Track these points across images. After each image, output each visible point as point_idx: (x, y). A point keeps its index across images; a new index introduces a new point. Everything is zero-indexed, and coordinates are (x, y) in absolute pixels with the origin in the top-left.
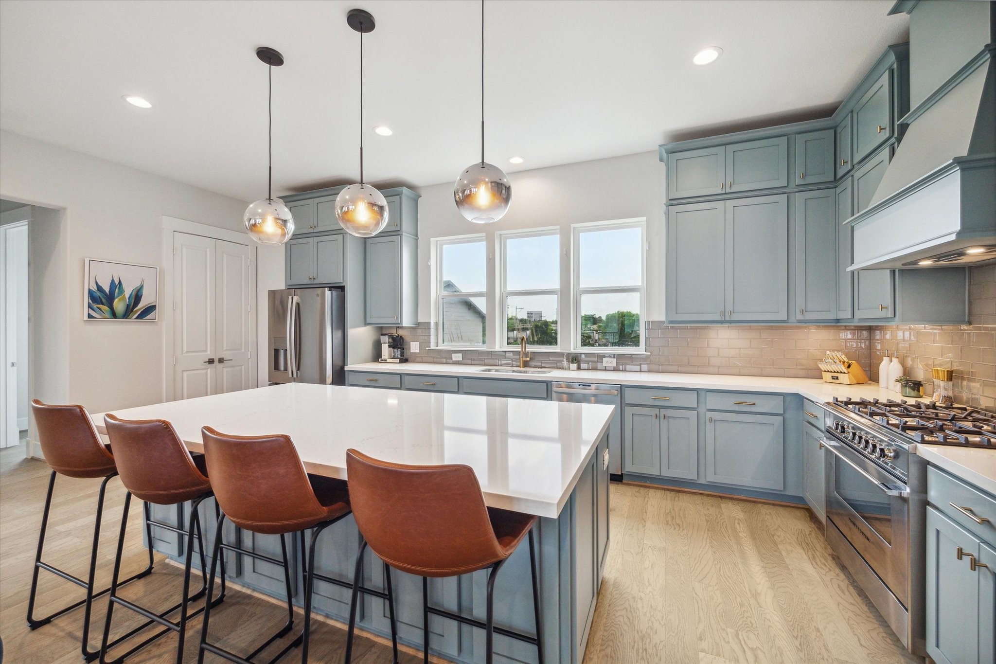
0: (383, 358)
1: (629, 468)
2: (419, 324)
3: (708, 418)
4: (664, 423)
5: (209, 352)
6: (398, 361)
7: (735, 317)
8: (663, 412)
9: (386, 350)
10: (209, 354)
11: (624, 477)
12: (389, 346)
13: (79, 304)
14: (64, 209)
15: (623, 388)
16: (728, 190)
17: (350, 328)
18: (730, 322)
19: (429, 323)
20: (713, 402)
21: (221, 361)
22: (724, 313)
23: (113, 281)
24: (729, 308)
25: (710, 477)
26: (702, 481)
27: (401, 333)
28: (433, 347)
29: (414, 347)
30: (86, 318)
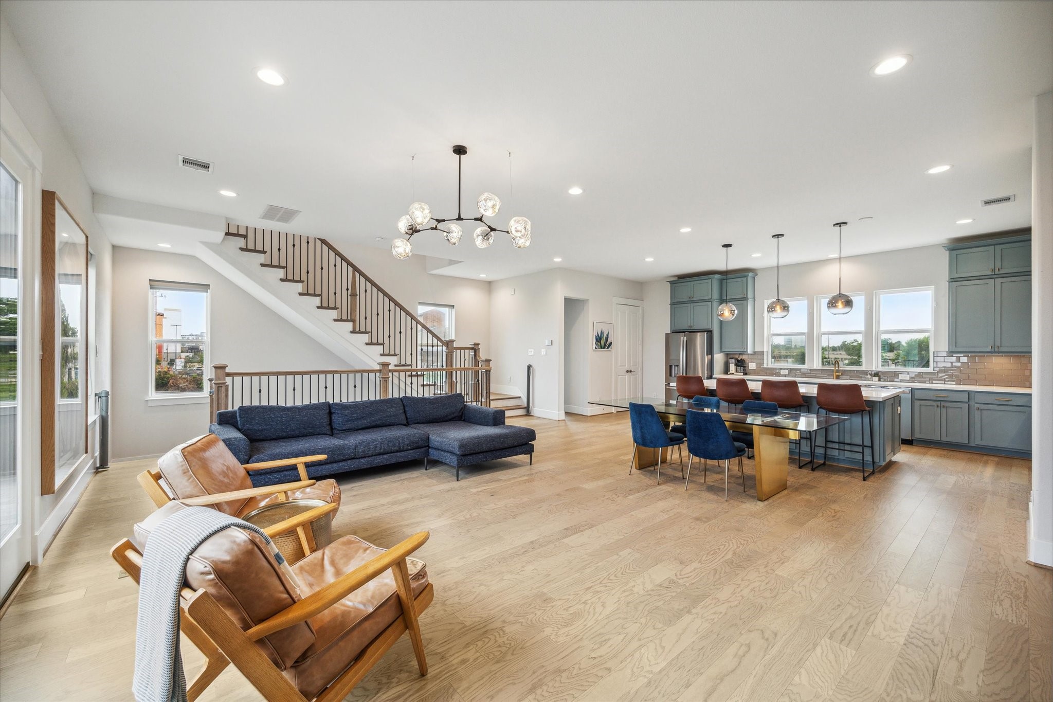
0: (731, 372)
1: (917, 435)
2: (755, 352)
3: (975, 408)
4: (944, 411)
5: (627, 366)
6: (742, 374)
7: (1002, 349)
8: (943, 404)
9: (732, 367)
10: (627, 368)
11: (914, 442)
12: (735, 365)
13: (591, 342)
14: (587, 300)
15: (913, 390)
16: (997, 272)
17: (716, 354)
18: (999, 352)
19: (763, 352)
20: (979, 399)
21: (631, 371)
22: (993, 347)
23: (602, 333)
24: (998, 343)
25: (977, 441)
26: (972, 444)
27: (744, 357)
28: (765, 366)
29: (752, 366)
30: (594, 349)
